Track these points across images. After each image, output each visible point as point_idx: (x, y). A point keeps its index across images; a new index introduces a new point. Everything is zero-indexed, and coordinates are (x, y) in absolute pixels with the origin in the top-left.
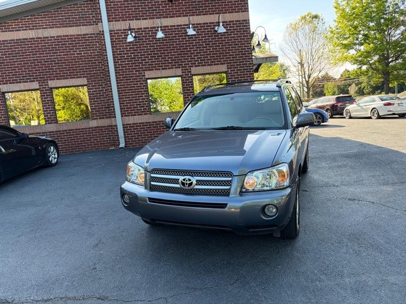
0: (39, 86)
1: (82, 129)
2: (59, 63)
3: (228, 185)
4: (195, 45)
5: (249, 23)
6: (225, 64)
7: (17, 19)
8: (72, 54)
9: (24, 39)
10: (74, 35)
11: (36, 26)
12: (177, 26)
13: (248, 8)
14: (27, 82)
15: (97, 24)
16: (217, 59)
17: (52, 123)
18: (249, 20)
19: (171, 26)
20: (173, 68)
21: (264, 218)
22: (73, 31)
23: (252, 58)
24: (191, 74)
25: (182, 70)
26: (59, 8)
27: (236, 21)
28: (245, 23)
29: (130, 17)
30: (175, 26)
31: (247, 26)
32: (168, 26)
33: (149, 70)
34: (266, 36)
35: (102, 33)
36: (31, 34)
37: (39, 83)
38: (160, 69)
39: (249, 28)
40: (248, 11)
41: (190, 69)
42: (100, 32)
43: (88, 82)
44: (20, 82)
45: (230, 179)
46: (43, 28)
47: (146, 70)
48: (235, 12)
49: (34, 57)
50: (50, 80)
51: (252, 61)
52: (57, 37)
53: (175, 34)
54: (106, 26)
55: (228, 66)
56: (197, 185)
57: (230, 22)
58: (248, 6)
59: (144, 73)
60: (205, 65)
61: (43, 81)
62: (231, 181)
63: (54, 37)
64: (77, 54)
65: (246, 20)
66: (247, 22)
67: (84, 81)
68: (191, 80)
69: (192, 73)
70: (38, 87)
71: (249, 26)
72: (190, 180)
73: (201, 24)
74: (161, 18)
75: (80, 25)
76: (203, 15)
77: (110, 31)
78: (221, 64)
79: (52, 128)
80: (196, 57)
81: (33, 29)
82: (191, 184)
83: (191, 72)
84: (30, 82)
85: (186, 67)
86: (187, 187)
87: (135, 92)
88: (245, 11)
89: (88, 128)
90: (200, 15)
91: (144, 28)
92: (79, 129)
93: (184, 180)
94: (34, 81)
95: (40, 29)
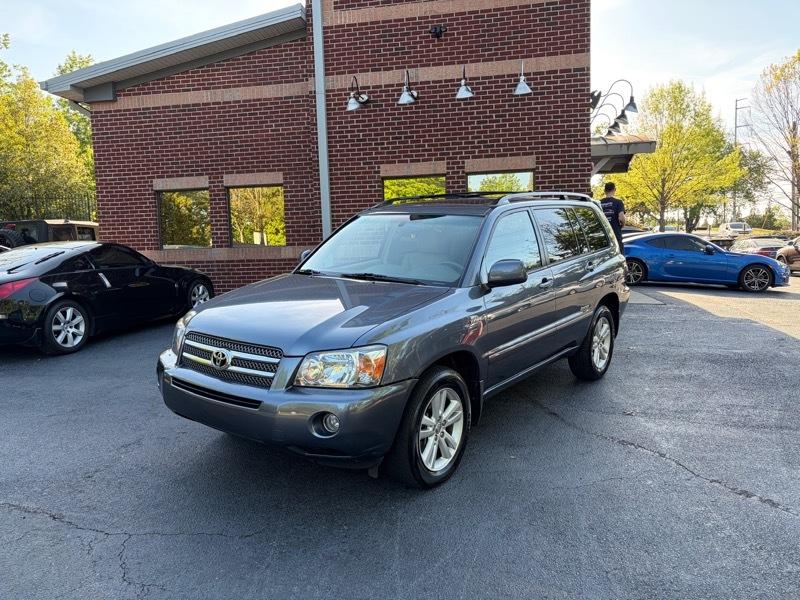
0: (210, 183)
1: (268, 260)
2: (242, 146)
3: (272, 371)
4: (476, 118)
5: (588, 74)
6: (532, 154)
7: (187, 72)
8: (264, 131)
9: (194, 105)
10: (269, 99)
11: (214, 84)
12: (446, 81)
13: (588, 45)
14: (192, 175)
15: (307, 80)
16: (518, 144)
17: (221, 247)
18: (588, 69)
19: (434, 82)
20: (430, 160)
21: (316, 435)
22: (269, 91)
23: (589, 145)
24: (463, 172)
25: (448, 163)
26: (251, 53)
27: (562, 71)
28: (581, 75)
29: (363, 66)
30: (441, 81)
31: (583, 80)
32: (428, 82)
33: (388, 163)
34: (632, 99)
35: (312, 96)
36: (205, 97)
37: (210, 178)
38: (406, 161)
39: (588, 85)
40: (589, 50)
41: (463, 163)
42: (311, 92)
43: (284, 178)
44: (182, 176)
45: (277, 361)
46: (224, 88)
47: (383, 163)
48: (562, 53)
49: (206, 135)
50: (227, 173)
51: (589, 150)
52: (244, 101)
53: (441, 96)
54: (320, 83)
55: (538, 158)
56: (232, 364)
57: (548, 72)
58: (589, 40)
59: (379, 168)
60: (493, 156)
61: (216, 176)
62: (277, 364)
63: (239, 102)
64: (272, 131)
65: (583, 69)
66: (584, 72)
67: (279, 177)
68: (463, 182)
69: (467, 170)
70: (207, 185)
71: (589, 80)
72: (223, 355)
73: (491, 77)
74: (417, 66)
75: (281, 82)
76: (497, 60)
77: (327, 91)
78: (524, 154)
79: (222, 254)
80: (476, 141)
81: (209, 89)
82: (224, 362)
83: (463, 167)
84: (197, 175)
85: (456, 158)
86: (217, 366)
87: (360, 201)
88: (583, 51)
89: (278, 260)
90: (492, 60)
91: (386, 86)
92: (264, 261)
93: (217, 354)
94: (202, 175)
95: (219, 88)
